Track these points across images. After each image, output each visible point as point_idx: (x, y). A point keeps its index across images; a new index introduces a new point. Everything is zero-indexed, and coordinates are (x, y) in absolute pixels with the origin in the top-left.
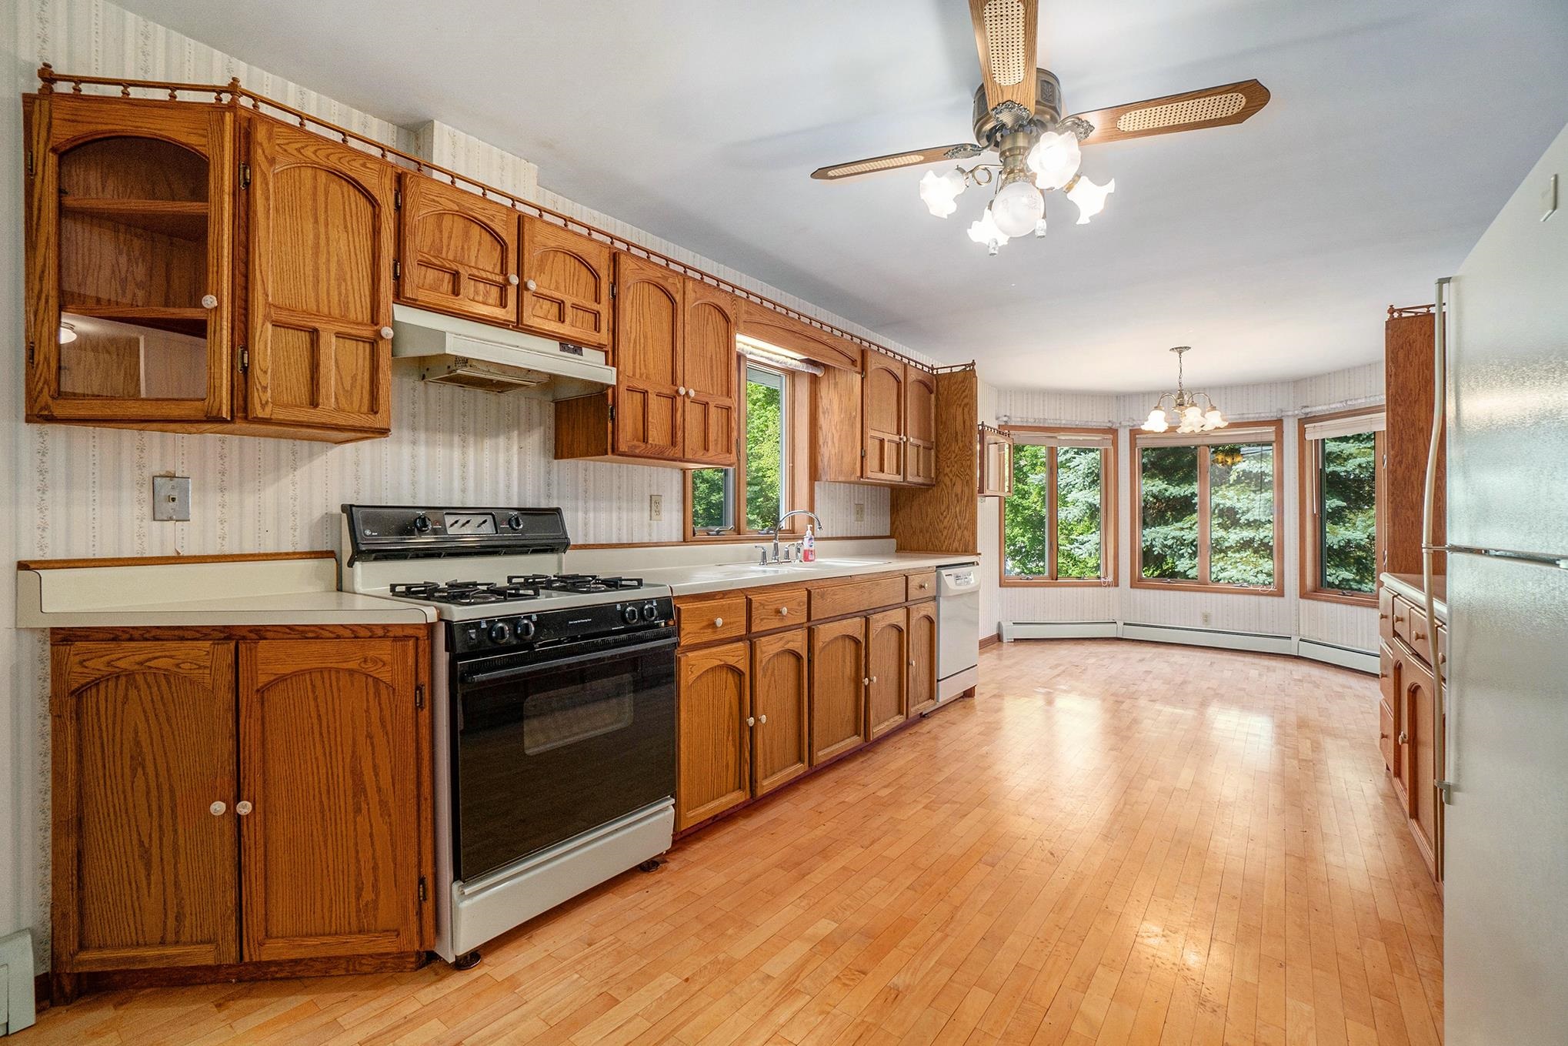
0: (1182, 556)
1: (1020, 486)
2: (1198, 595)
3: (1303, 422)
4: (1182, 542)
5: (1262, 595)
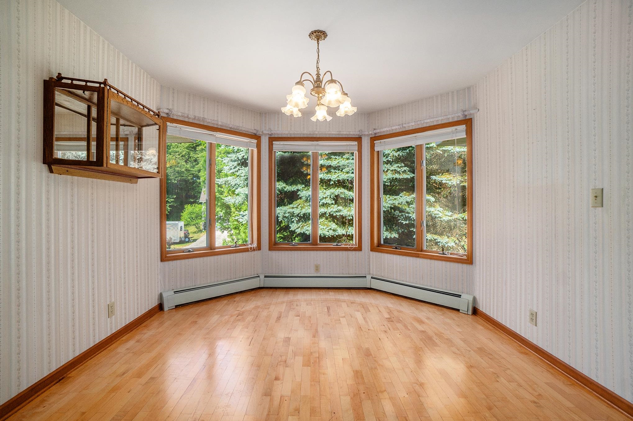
0: (293, 222)
1: (220, 188)
2: (312, 253)
3: (374, 139)
4: (292, 215)
5: (350, 250)
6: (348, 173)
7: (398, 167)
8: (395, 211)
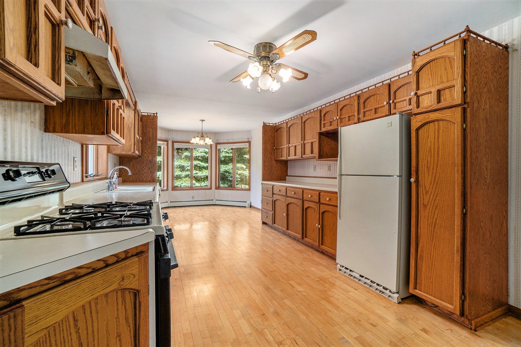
3: (217, 144)
5: (207, 189)
6: (201, 152)
7: (228, 150)
8: (226, 173)
